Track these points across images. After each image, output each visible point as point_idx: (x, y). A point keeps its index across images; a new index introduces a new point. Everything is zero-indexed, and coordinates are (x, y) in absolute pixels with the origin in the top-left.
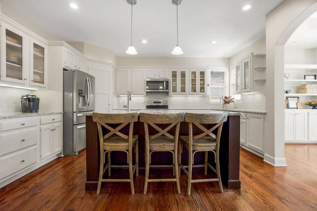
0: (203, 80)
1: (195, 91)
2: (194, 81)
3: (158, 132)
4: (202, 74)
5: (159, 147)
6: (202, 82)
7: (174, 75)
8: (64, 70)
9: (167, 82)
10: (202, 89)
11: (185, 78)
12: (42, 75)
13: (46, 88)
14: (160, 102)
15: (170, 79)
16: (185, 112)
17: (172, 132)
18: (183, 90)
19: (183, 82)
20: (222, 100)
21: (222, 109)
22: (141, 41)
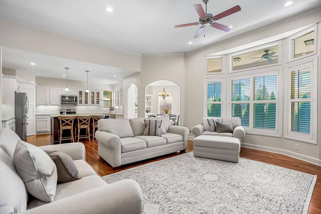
0: (98, 97)
1: (94, 103)
2: (93, 97)
3: (83, 121)
4: (98, 93)
5: (83, 127)
6: (98, 98)
7: (81, 93)
9: (76, 97)
10: (98, 102)
11: (87, 95)
14: (71, 110)
15: (78, 95)
16: (92, 115)
17: (88, 121)
18: (86, 102)
19: (86, 98)
20: (109, 109)
21: (109, 113)
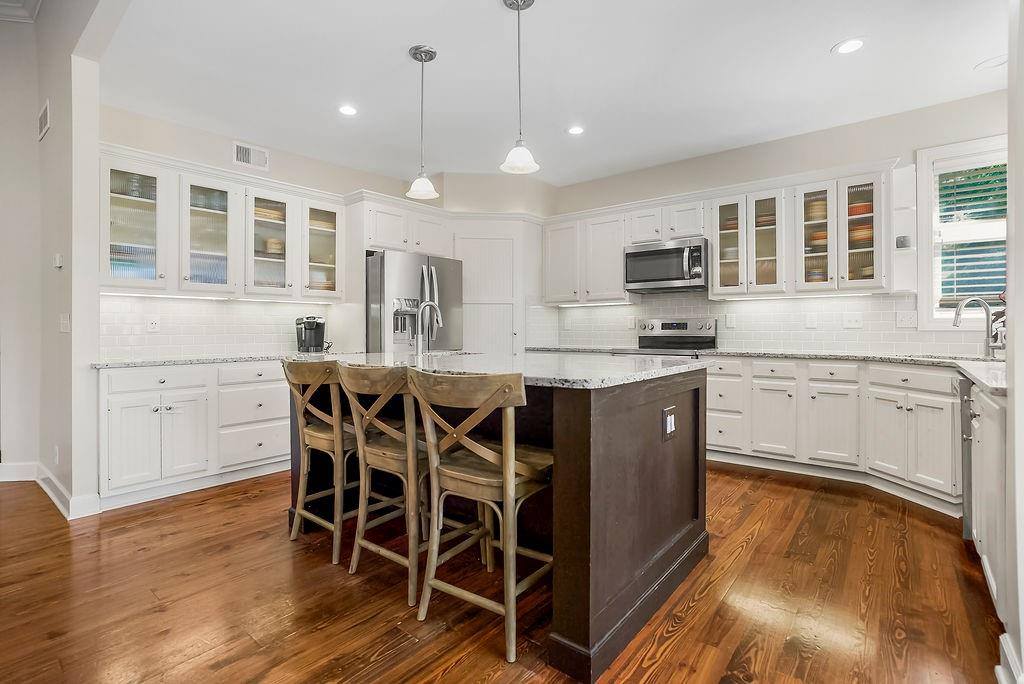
0: (864, 220)
1: (822, 276)
2: (816, 231)
6: (860, 234)
8: (369, 254)
9: (696, 250)
11: (775, 224)
12: (331, 273)
13: (340, 298)
14: (685, 326)
15: (714, 237)
18: (767, 276)
22: (566, 131)
